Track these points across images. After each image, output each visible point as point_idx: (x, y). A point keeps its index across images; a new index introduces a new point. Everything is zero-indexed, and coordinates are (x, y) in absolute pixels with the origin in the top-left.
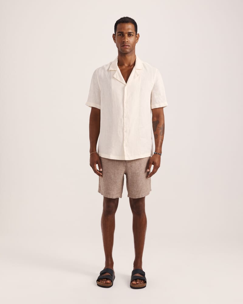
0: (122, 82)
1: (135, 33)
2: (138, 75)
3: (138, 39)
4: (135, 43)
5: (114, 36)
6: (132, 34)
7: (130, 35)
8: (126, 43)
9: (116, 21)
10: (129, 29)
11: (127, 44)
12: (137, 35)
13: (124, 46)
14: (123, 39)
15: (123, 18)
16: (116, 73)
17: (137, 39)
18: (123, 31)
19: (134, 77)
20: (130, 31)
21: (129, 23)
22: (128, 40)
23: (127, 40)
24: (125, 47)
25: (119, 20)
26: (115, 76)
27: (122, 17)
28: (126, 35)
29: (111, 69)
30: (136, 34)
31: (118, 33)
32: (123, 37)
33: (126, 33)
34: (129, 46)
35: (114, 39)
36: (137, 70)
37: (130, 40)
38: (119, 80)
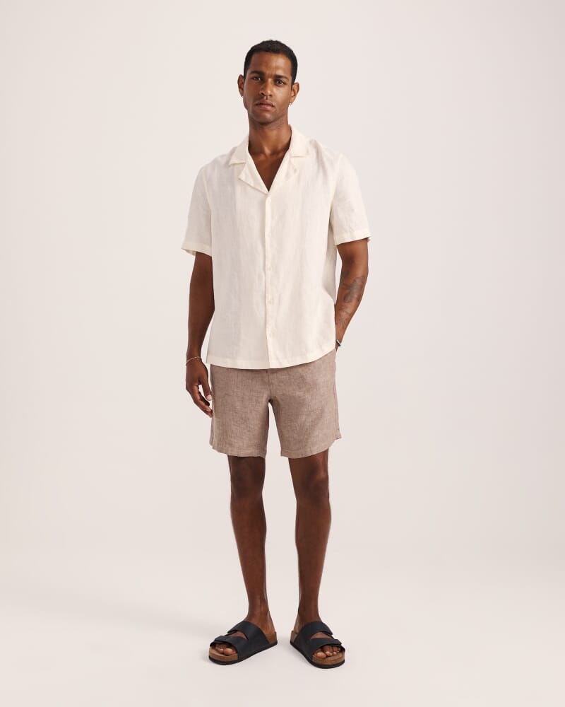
0: (260, 189)
1: (290, 78)
2: (295, 171)
3: (295, 95)
4: (288, 101)
5: (241, 81)
6: (284, 80)
7: (280, 82)
8: (267, 99)
9: (251, 46)
10: (277, 68)
11: (268, 101)
12: (293, 86)
13: (261, 104)
14: (262, 89)
15: (267, 42)
16: (246, 169)
17: (293, 95)
18: (263, 69)
19: (287, 176)
20: (280, 73)
21: (280, 55)
22: (272, 91)
23: (269, 92)
24: (263, 106)
25: (259, 45)
26: (243, 177)
27: (266, 39)
28: (270, 80)
29: (234, 160)
30: (293, 83)
31: (253, 72)
32: (263, 83)
33: (271, 77)
34: (273, 106)
35: (241, 87)
36: (293, 160)
37: (278, 93)
38: (252, 185)
